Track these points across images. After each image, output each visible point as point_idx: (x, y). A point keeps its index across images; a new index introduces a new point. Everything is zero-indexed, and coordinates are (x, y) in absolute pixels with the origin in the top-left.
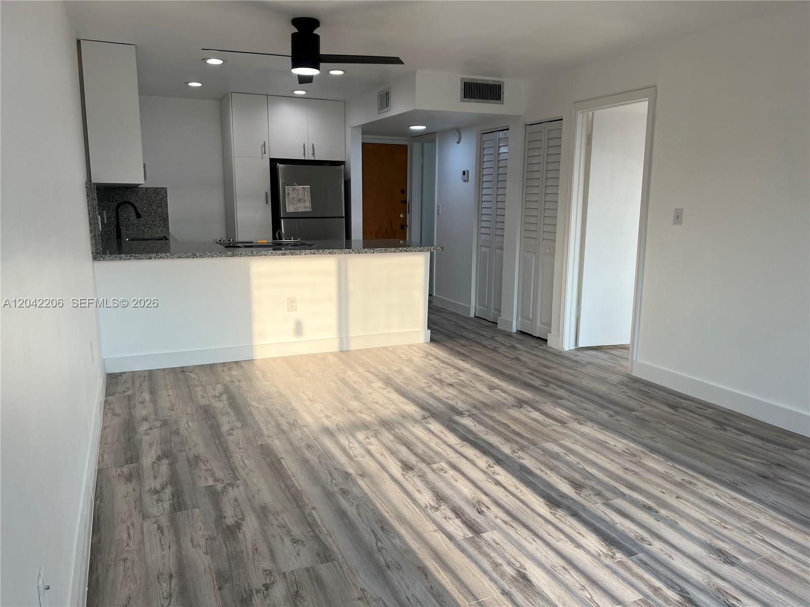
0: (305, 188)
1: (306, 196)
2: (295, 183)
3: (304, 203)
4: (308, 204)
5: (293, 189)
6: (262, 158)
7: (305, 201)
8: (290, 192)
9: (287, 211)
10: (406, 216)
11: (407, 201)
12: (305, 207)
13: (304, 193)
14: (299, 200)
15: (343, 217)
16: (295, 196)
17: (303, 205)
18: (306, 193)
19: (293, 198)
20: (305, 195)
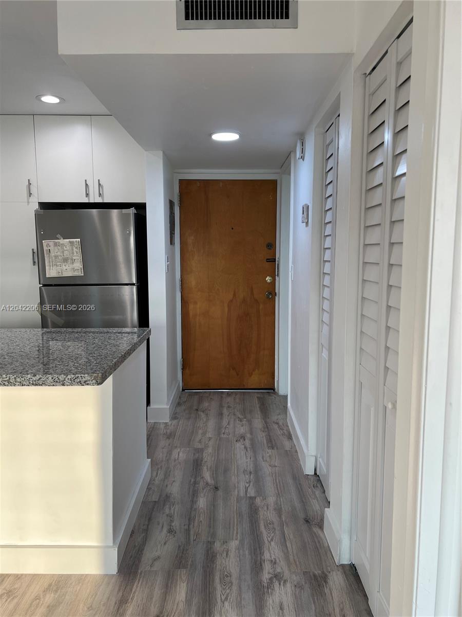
0: (73, 242)
1: (75, 254)
2: (58, 236)
3: (73, 263)
4: (78, 265)
5: (56, 245)
6: (28, 202)
7: (73, 261)
8: (52, 248)
9: (48, 276)
10: (274, 280)
11: (277, 259)
12: (74, 270)
13: (73, 250)
14: (65, 260)
15: (134, 284)
16: (59, 254)
17: (71, 266)
18: (75, 249)
19: (56, 257)
20: (73, 253)
